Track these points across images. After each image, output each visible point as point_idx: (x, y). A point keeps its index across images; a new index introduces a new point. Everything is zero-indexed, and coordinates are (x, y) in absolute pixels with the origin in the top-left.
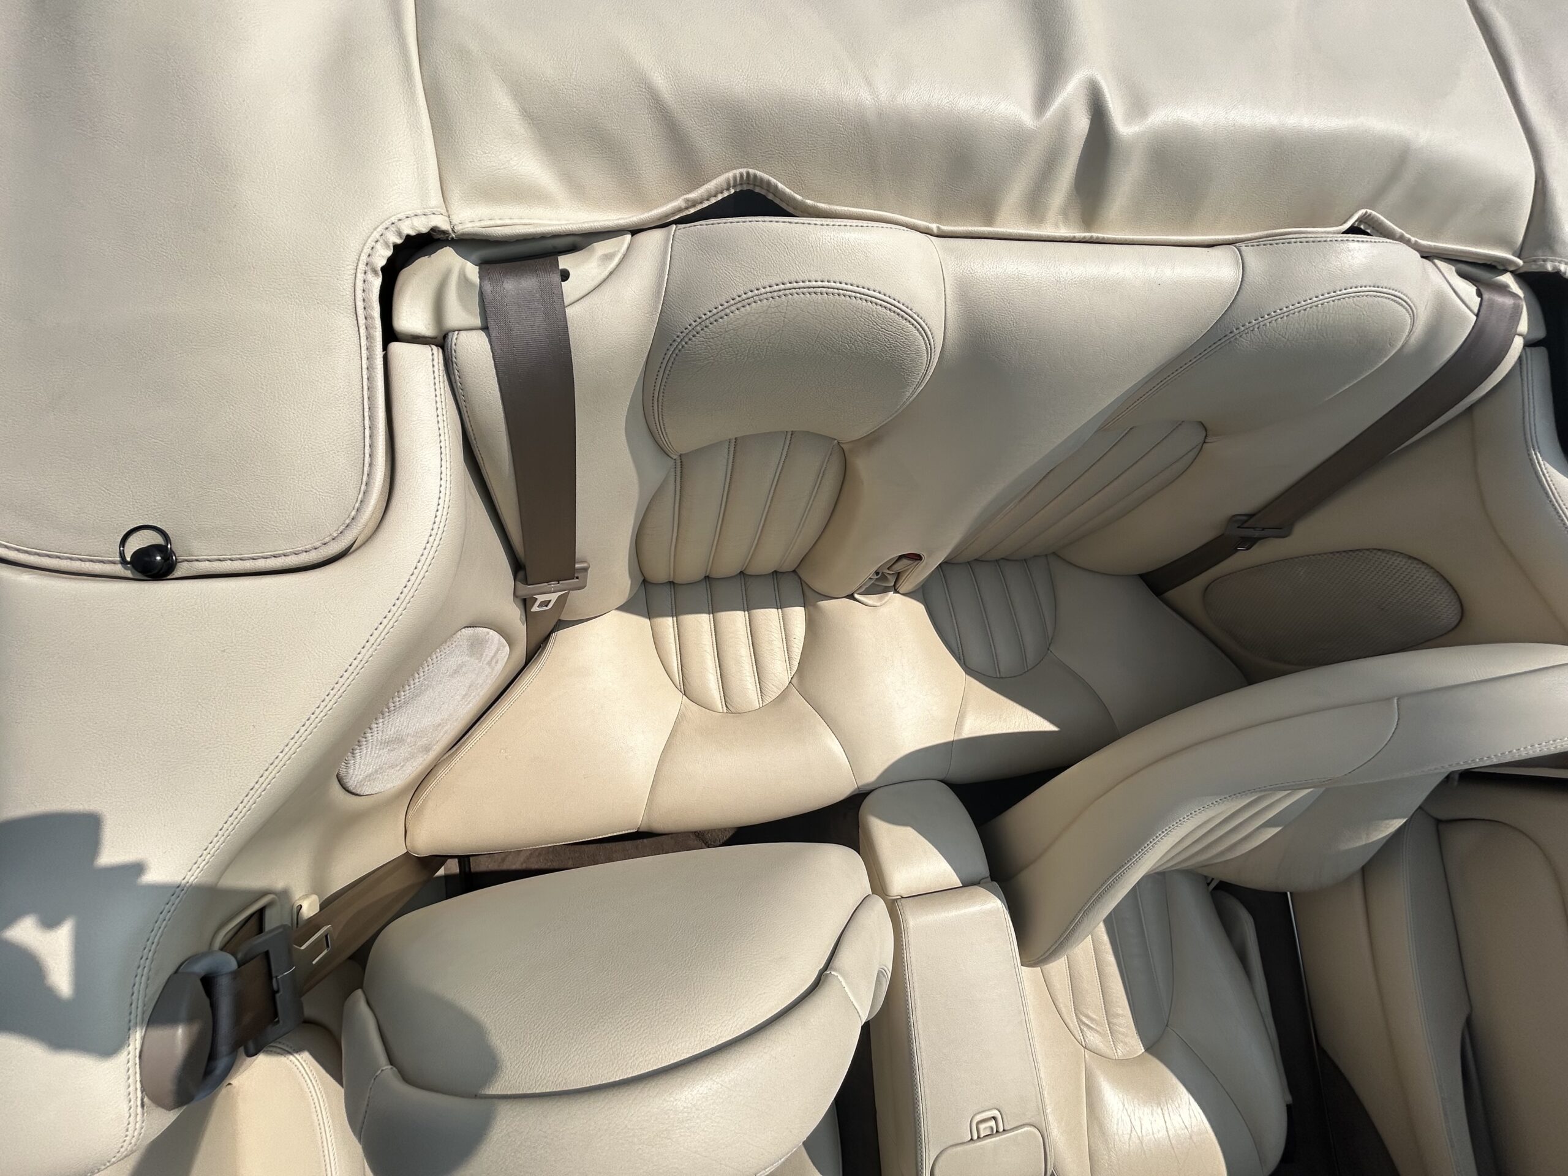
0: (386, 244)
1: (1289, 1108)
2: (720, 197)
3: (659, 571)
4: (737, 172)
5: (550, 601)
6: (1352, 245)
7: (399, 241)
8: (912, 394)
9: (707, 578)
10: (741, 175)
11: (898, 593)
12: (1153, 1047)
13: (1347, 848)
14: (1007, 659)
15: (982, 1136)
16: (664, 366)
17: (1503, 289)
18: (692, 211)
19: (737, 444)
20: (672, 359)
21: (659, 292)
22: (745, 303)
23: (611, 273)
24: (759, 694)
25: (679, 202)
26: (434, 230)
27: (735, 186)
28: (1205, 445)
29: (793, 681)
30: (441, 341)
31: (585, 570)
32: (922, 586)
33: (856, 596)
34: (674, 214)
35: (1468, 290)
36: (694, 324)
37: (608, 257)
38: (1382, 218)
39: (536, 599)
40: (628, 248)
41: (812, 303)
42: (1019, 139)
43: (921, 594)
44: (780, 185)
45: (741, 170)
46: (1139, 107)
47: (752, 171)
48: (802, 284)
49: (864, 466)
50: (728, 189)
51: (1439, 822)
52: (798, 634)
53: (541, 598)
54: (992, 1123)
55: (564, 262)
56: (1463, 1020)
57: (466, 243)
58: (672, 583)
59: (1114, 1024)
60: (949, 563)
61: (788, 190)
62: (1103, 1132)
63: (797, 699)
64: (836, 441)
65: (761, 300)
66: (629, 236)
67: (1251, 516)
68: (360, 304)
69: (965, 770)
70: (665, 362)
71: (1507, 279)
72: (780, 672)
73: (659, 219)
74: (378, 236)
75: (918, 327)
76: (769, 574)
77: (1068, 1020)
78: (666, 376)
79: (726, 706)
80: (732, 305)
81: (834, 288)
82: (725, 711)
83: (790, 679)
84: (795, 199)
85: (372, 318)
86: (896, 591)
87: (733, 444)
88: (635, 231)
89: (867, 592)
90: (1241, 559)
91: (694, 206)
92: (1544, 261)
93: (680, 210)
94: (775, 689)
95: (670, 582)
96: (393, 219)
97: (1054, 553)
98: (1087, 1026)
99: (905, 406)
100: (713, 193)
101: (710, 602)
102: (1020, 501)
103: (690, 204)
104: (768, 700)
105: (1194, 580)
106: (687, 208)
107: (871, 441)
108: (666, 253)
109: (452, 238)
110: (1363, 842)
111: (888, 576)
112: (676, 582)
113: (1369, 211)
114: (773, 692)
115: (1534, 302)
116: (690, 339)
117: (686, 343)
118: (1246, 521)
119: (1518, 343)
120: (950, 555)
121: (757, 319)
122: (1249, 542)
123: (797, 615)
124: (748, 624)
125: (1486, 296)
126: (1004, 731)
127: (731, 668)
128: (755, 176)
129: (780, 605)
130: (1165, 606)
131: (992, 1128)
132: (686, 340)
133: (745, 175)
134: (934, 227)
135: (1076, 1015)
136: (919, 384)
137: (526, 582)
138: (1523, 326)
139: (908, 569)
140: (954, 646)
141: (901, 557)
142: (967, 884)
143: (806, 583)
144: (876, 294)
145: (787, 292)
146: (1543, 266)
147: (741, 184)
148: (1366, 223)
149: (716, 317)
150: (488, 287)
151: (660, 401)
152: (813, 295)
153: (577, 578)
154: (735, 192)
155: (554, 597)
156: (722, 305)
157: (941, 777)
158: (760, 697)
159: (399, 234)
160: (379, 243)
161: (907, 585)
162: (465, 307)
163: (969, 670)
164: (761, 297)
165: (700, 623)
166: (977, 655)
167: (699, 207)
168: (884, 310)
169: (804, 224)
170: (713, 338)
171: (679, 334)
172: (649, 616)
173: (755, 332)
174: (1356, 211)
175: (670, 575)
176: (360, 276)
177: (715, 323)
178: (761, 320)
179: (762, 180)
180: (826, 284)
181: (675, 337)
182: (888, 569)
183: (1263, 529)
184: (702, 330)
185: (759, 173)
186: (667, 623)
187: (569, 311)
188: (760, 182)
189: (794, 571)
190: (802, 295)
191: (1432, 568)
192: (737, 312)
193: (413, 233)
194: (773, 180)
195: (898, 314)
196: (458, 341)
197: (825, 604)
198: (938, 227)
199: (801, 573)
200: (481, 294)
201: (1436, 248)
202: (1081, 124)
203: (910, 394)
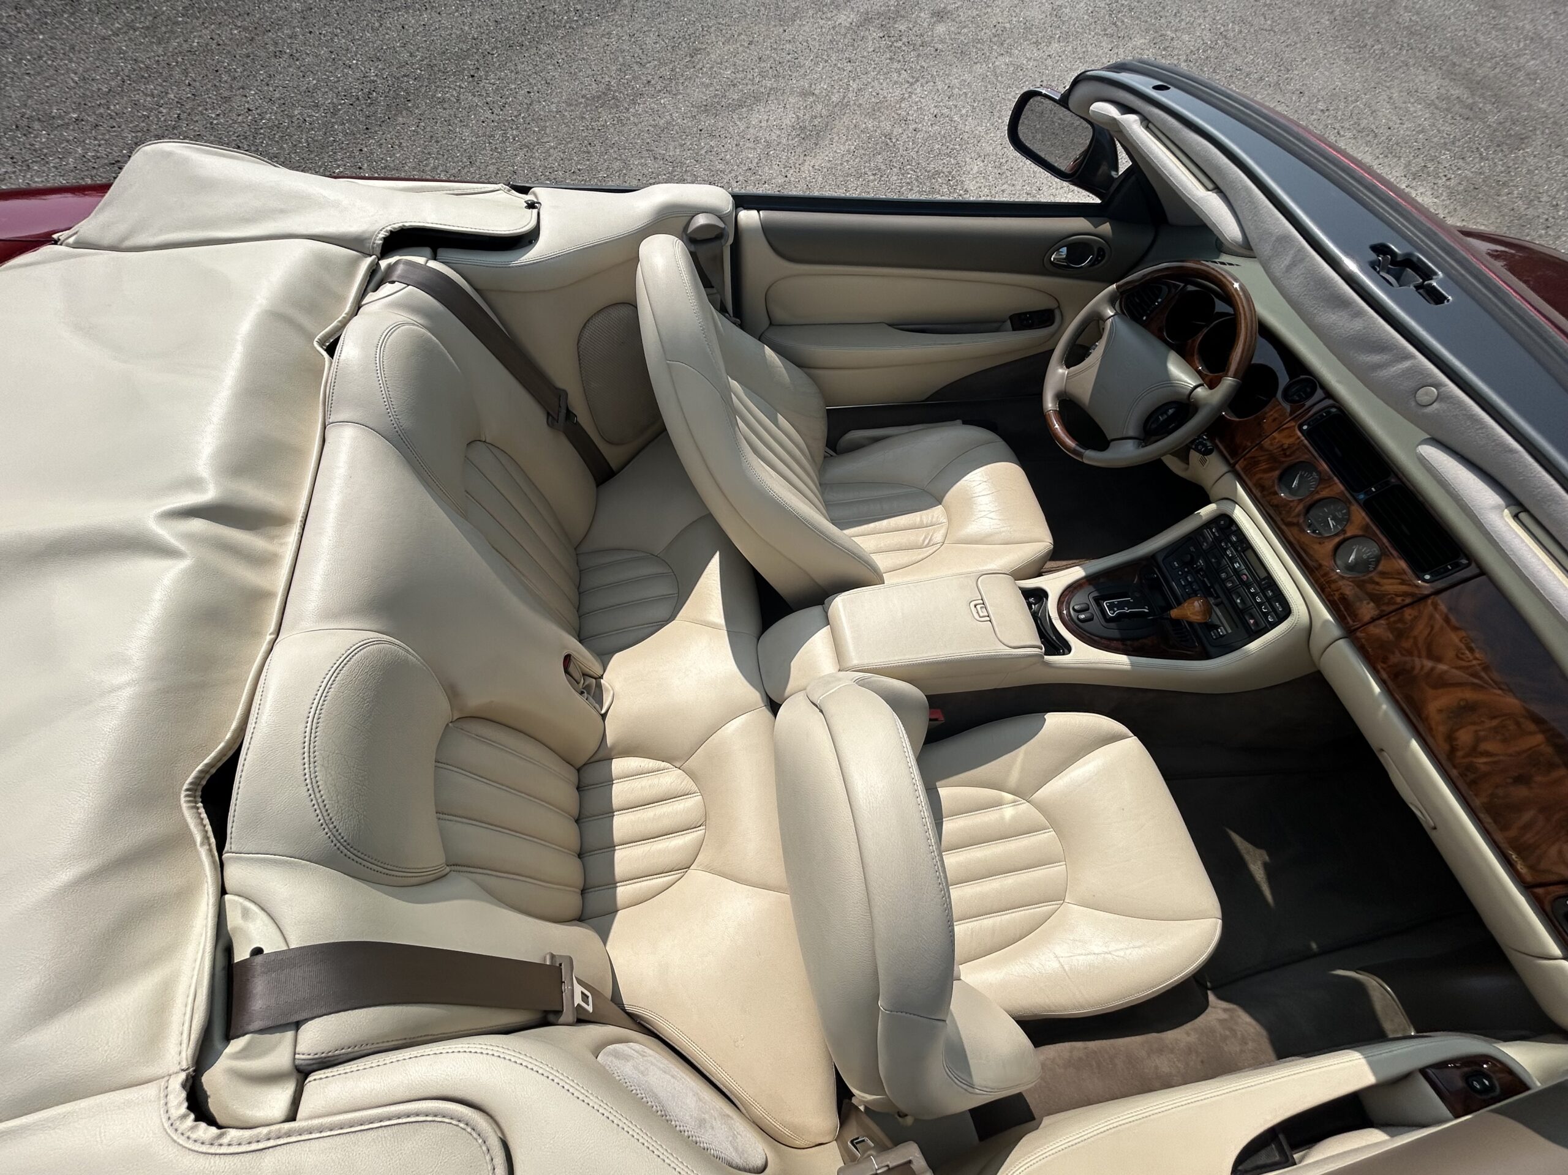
0: (192, 1128)
1: (965, 422)
2: (204, 815)
3: (571, 902)
4: (183, 799)
5: (582, 993)
6: (343, 357)
7: (192, 1116)
8: (415, 657)
9: (580, 856)
10: (187, 796)
11: (602, 675)
12: (938, 501)
13: (788, 378)
14: (663, 588)
15: (987, 614)
16: (360, 860)
17: (391, 268)
18: (213, 840)
19: (442, 812)
20: (355, 852)
21: (290, 863)
22: (315, 786)
23: (263, 909)
24: (689, 796)
25: (203, 852)
26: (184, 1086)
27: (196, 802)
28: (487, 441)
29: (678, 766)
30: (302, 1073)
31: (553, 956)
32: (598, 655)
33: (603, 712)
34: (213, 856)
35: (387, 289)
36: (326, 830)
37: (246, 913)
38: (323, 332)
39: (578, 1005)
40: (239, 896)
41: (326, 730)
42: (201, 571)
43: (604, 657)
44: (206, 761)
45: (182, 796)
46: (193, 483)
47: (185, 787)
48: (307, 739)
49: (476, 699)
50: (198, 808)
51: (771, 324)
52: (637, 763)
53: (578, 1000)
54: (978, 607)
55: (241, 954)
56: (890, 327)
57: (203, 1057)
58: (583, 892)
59: (927, 524)
60: (580, 632)
61: (213, 754)
62: (990, 535)
63: (692, 763)
64: (450, 724)
65: (315, 772)
66: (227, 897)
67: (548, 414)
68: (254, 1146)
69: (749, 622)
70: (356, 859)
71: (384, 264)
72: (671, 778)
73: (216, 869)
74: (184, 1138)
75: (358, 649)
76: (579, 794)
77: (928, 554)
78: (369, 859)
79: (700, 826)
80: (315, 796)
81: (315, 714)
82: (704, 827)
83: (675, 769)
84: (223, 748)
85: (270, 1132)
86: (601, 677)
87: (441, 816)
88: (223, 891)
89: (601, 703)
90: (583, 418)
91: (208, 838)
92: (374, 243)
93: (210, 850)
94: (685, 782)
95: (582, 894)
96: (167, 1125)
97: (575, 549)
98: (929, 541)
99: (425, 663)
100: (199, 821)
101: (603, 850)
102: (523, 575)
103: (206, 841)
104: (695, 788)
105: (602, 451)
106: (210, 845)
107: (453, 693)
108: (252, 859)
109: (194, 1071)
110: (783, 370)
111: (586, 683)
112: (581, 887)
113: (316, 339)
114: (687, 784)
115: (405, 250)
116: (340, 834)
117: (342, 838)
118: (553, 417)
119: (432, 264)
120: (570, 634)
121: (331, 776)
122: (570, 415)
123: (619, 765)
124: (626, 811)
125: (394, 279)
126: (720, 591)
127: (666, 824)
128: (191, 783)
129: (609, 782)
130: (625, 469)
131: (981, 608)
132: (339, 837)
133: (188, 793)
134: (269, 638)
135: (925, 547)
136: (407, 651)
137: (559, 1013)
138: (421, 260)
139: (580, 667)
140: (651, 629)
141: (567, 671)
142: (827, 622)
143: (590, 759)
144: (326, 681)
145: (312, 750)
146: (378, 245)
147: (195, 797)
148: (325, 342)
149: (323, 811)
150: (257, 1025)
151: (391, 868)
152: (318, 729)
153: (561, 965)
154: (202, 802)
155: (578, 989)
156: (314, 805)
157: (756, 640)
158: (692, 796)
159: (184, 1117)
160: (191, 1136)
161: (595, 667)
162: (272, 1048)
163: (672, 617)
164: (312, 772)
165: (624, 859)
166: (659, 611)
167: (211, 834)
168: (340, 675)
169: (251, 738)
170: (342, 814)
171: (333, 844)
172: (616, 911)
173: (343, 778)
174: (315, 348)
175: (574, 892)
176: (223, 1150)
177: (329, 811)
178: (333, 773)
179: (196, 778)
180: (310, 720)
181: (335, 848)
182: (578, 683)
183: (560, 407)
184: (333, 823)
185: (190, 780)
186: (623, 892)
187: (293, 945)
188: (198, 779)
189: (579, 770)
190: (317, 739)
191: (592, 317)
192: (322, 792)
193: (186, 1104)
194: (199, 768)
195: (346, 664)
196: (306, 1052)
197: (609, 741)
198: (270, 634)
199: (579, 764)
200: (262, 1031)
201: (353, 303)
202: (197, 525)
203: (413, 657)
